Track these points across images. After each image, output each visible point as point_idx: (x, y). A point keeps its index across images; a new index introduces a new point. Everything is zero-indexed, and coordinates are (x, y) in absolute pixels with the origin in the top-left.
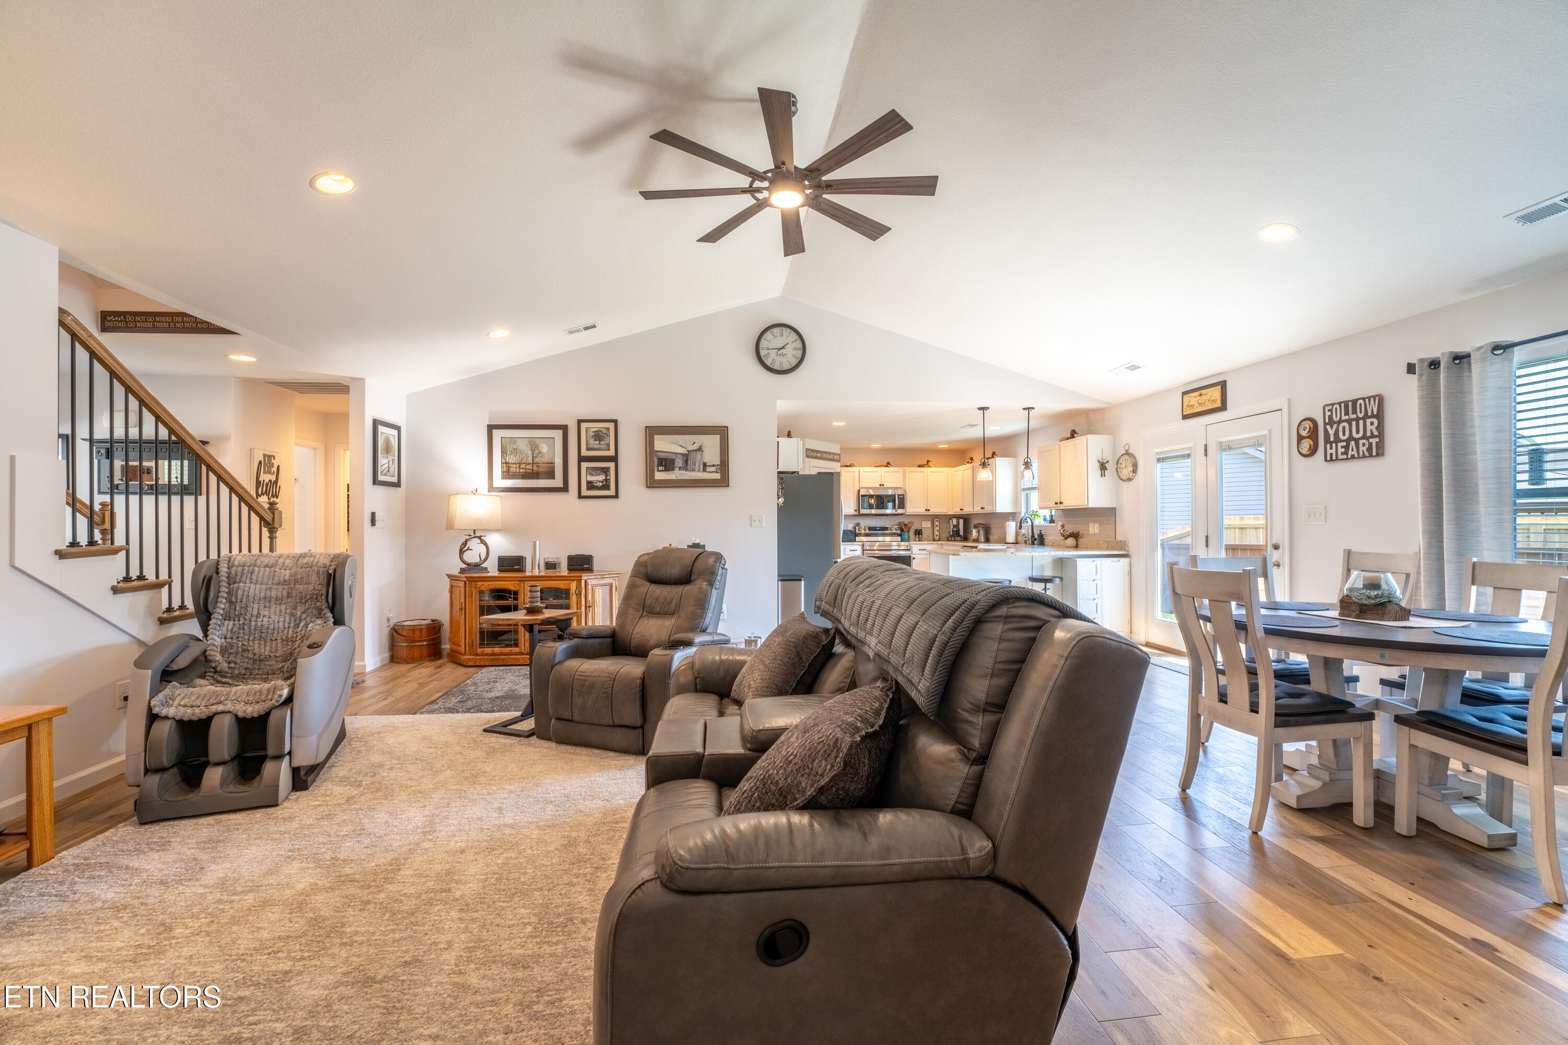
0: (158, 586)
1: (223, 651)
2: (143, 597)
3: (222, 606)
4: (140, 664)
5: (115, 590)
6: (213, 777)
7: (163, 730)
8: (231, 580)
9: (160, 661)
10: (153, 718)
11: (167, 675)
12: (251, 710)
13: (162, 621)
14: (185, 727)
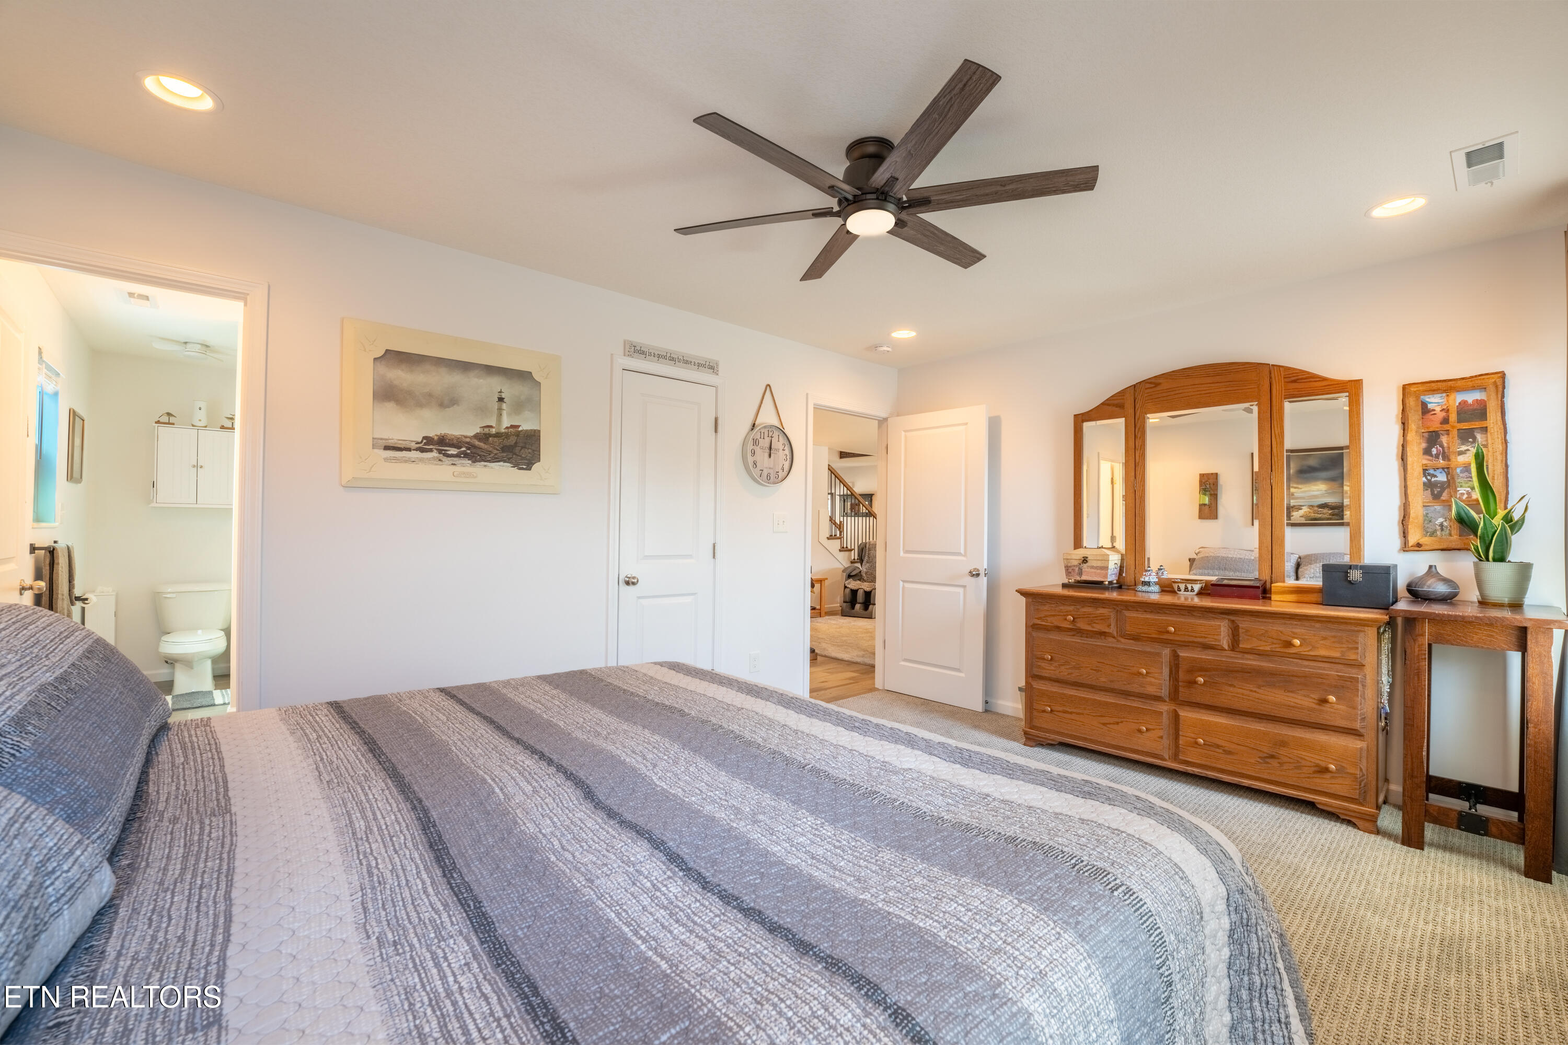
0: (851, 550)
1: (866, 573)
2: (847, 553)
3: (866, 559)
4: (843, 571)
5: (828, 539)
6: (858, 606)
7: (848, 591)
8: (869, 550)
9: (848, 571)
10: (845, 587)
11: (849, 576)
12: (868, 589)
13: (852, 562)
14: (852, 590)
